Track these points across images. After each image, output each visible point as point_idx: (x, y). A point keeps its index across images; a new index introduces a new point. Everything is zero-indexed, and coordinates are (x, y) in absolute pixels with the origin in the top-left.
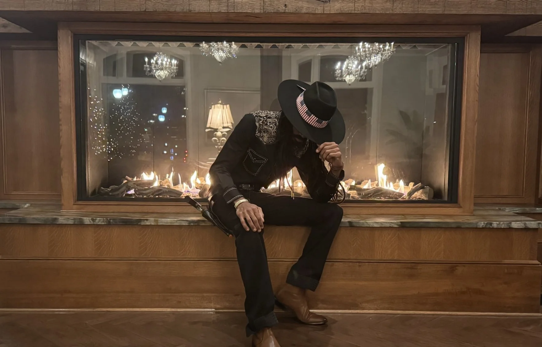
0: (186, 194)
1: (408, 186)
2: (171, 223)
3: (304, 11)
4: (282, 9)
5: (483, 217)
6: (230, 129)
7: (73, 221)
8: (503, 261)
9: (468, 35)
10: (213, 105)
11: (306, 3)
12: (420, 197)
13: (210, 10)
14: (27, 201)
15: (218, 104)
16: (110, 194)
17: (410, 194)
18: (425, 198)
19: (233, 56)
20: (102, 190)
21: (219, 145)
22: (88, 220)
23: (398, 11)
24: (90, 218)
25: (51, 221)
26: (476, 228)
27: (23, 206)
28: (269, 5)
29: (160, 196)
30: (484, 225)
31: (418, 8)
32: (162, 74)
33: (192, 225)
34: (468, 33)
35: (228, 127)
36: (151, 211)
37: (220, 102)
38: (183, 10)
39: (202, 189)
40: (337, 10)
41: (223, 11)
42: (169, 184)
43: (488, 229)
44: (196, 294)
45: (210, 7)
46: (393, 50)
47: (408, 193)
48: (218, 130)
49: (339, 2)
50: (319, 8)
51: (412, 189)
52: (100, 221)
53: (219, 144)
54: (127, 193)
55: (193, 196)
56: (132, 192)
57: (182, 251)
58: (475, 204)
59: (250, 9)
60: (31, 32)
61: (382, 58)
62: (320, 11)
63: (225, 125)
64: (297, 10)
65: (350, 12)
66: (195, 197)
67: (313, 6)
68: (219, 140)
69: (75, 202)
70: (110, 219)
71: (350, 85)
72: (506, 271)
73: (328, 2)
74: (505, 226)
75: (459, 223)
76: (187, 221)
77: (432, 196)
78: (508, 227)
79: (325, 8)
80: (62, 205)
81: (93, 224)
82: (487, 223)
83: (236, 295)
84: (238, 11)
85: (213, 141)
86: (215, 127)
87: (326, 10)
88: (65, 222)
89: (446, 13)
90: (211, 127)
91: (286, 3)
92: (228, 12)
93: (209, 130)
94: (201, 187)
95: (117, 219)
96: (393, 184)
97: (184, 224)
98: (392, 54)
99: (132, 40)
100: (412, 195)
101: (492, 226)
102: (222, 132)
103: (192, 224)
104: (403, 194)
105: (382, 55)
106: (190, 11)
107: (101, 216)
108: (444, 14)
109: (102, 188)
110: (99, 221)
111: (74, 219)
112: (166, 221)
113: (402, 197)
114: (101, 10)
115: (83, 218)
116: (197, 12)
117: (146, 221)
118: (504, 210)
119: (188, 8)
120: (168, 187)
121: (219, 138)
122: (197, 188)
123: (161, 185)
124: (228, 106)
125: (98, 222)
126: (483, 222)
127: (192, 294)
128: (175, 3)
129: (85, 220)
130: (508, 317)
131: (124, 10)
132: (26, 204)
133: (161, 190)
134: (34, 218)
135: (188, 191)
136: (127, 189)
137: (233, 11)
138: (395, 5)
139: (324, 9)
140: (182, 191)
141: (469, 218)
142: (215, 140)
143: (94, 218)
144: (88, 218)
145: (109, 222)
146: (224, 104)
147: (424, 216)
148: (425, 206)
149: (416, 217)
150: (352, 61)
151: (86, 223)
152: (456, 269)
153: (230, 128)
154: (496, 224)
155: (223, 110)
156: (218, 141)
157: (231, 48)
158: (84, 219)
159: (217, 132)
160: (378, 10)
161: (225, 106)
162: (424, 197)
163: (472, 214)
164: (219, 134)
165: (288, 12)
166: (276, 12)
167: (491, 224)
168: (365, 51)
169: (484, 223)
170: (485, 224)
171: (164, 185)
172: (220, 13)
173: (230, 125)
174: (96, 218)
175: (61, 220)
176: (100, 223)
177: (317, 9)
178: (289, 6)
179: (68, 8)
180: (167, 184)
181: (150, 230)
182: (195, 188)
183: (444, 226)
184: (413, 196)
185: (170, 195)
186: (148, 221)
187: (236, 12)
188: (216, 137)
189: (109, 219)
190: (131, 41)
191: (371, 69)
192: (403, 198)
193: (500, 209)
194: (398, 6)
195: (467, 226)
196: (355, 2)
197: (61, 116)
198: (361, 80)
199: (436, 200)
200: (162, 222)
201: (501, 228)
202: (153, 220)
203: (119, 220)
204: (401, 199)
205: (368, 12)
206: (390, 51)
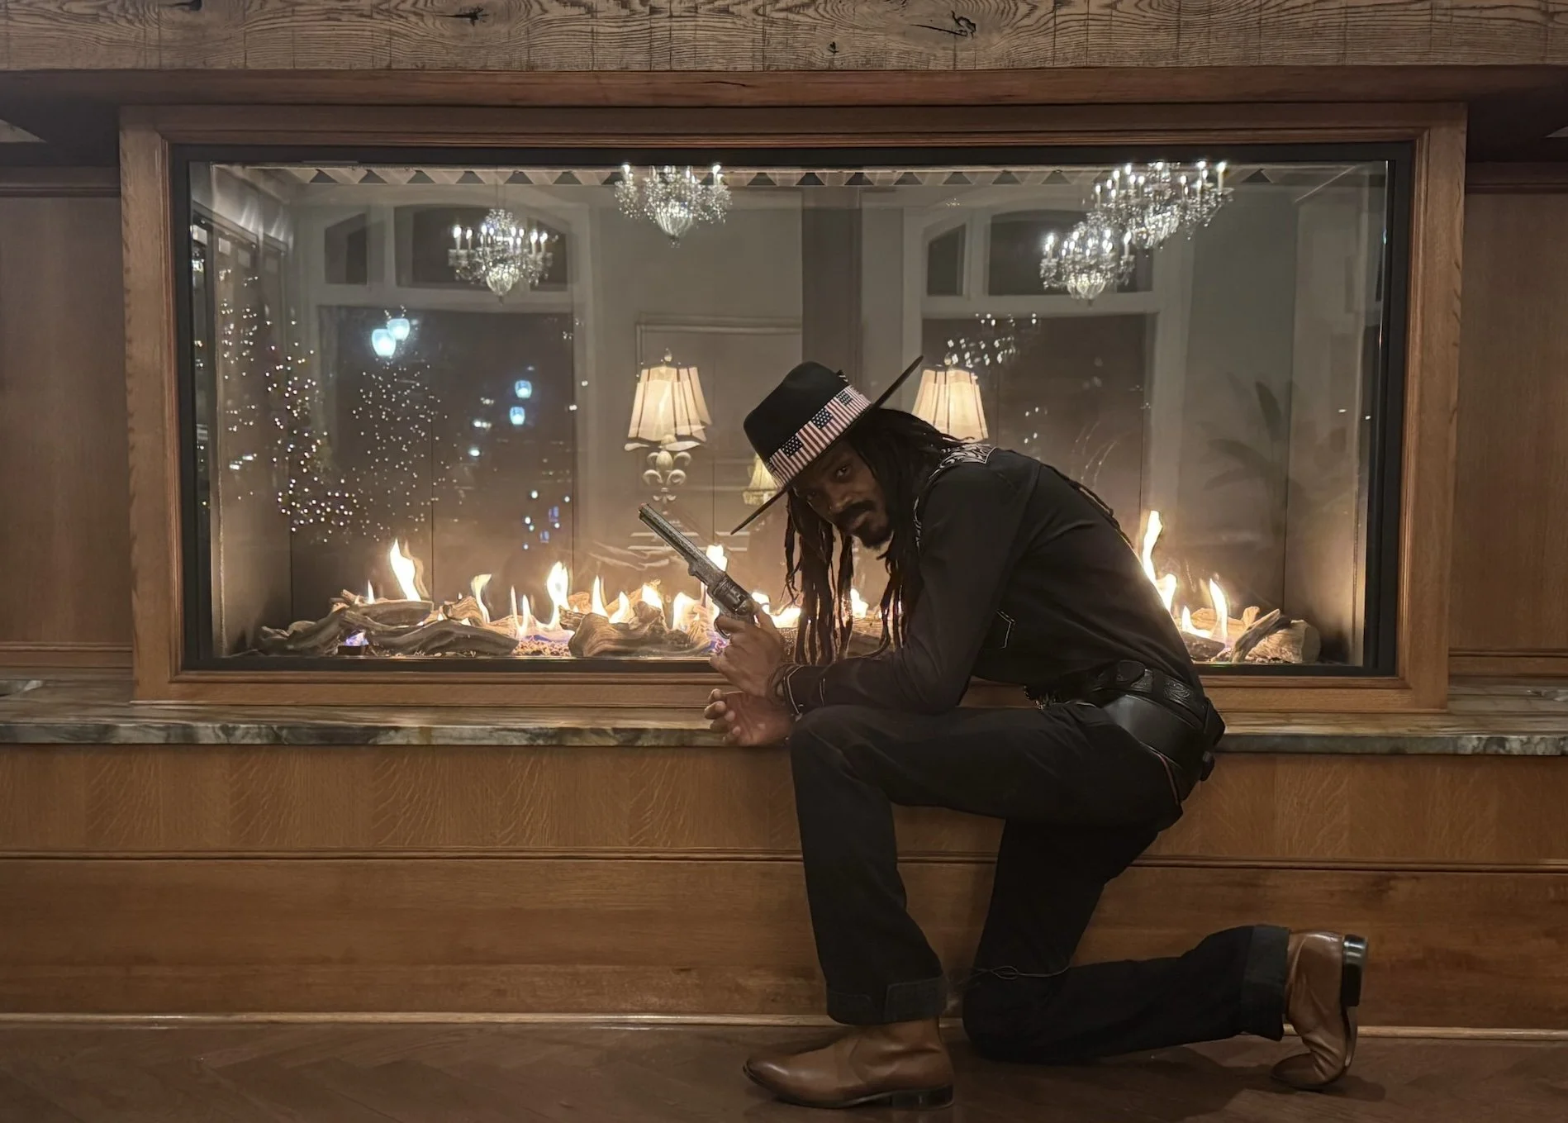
0: (533, 644)
1: (1240, 619)
2: (471, 739)
3: (893, 63)
4: (821, 57)
5: (1478, 720)
6: (698, 444)
7: (163, 734)
8: (1542, 861)
9: (1426, 135)
10: (643, 367)
11: (898, 38)
12: (1277, 655)
13: (593, 64)
14: (32, 671)
15: (660, 364)
16: (291, 647)
17: (1244, 645)
18: (1293, 658)
19: (716, 217)
20: (266, 634)
21: (665, 493)
22: (210, 731)
23: (1194, 59)
24: (218, 725)
25: (96, 736)
26: (1456, 755)
27: (20, 687)
28: (780, 47)
29: (448, 653)
30: (1478, 747)
31: (1259, 47)
32: (502, 276)
33: (539, 746)
34: (1424, 128)
35: (690, 437)
36: (413, 701)
37: (668, 358)
38: (509, 64)
39: (578, 629)
40: (996, 60)
41: (637, 67)
42: (476, 614)
43: (1493, 758)
44: (553, 968)
45: (593, 54)
46: (1226, 193)
47: (1238, 643)
48: (661, 447)
49: (1005, 32)
50: (940, 53)
51: (1250, 628)
52: (248, 733)
53: (665, 489)
54: (343, 644)
55: (552, 653)
56: (359, 639)
57: (510, 829)
58: (1453, 678)
59: (721, 61)
60: (43, 141)
61: (1182, 217)
62: (942, 62)
63: (684, 430)
64: (868, 62)
65: (1038, 66)
66: (558, 654)
67: (920, 48)
68: (664, 475)
69: (177, 673)
70: (278, 728)
71: (1090, 302)
72: (1552, 894)
73: (969, 35)
74: (1546, 748)
75: (1400, 737)
76: (524, 731)
77: (1316, 652)
78: (1559, 753)
79: (958, 53)
80: (137, 683)
81: (226, 742)
82: (1489, 740)
83: (682, 970)
84: (684, 67)
85: (647, 480)
86: (654, 438)
87: (962, 59)
88: (137, 738)
89: (1349, 62)
90: (639, 436)
91: (835, 40)
92: (650, 71)
93: (636, 445)
94: (576, 624)
95: (301, 728)
96: (1191, 614)
97: (516, 742)
98: (1220, 206)
99: (356, 162)
100: (1251, 648)
101: (1504, 748)
102: (673, 453)
103: (541, 742)
104: (1222, 646)
105: (1184, 208)
106: (533, 68)
107: (251, 719)
108: (1343, 67)
109: (265, 628)
110: (245, 732)
111: (167, 728)
112: (455, 734)
113: (1219, 655)
114: (251, 66)
115: (194, 724)
116: (554, 69)
117: (392, 733)
118: (1549, 698)
119: (525, 58)
120: (474, 625)
121: (663, 469)
122: (564, 627)
123: (450, 618)
124: (694, 370)
125: (243, 738)
126: (1474, 736)
127: (541, 968)
128: (482, 43)
129: (201, 732)
130: (1557, 1045)
131: (323, 66)
132: (28, 681)
133: (449, 634)
134: (39, 726)
135: (537, 637)
136: (342, 631)
137: (668, 68)
138: (1184, 39)
139: (955, 55)
140: (516, 638)
141: (1432, 723)
142: (653, 476)
143: (230, 725)
144: (210, 725)
145: (278, 737)
146: (679, 363)
147: (1287, 715)
148: (1290, 684)
149: (1259, 718)
150: (1098, 229)
151: (205, 741)
152: (1391, 888)
153: (695, 439)
154: (1518, 741)
155: (676, 384)
156: (661, 481)
157: (709, 192)
158: (197, 727)
159: (659, 451)
160: (1131, 57)
161: (683, 372)
162: (1291, 656)
163: (1444, 711)
164: (664, 457)
165: (839, 68)
166: (802, 67)
167: (1502, 742)
168: (1127, 197)
169: (1479, 739)
170: (1484, 742)
171: (457, 617)
172: (624, 70)
173: (697, 431)
174: (237, 725)
175: (126, 731)
176: (247, 741)
177: (935, 56)
178: (845, 50)
179: (146, 60)
180: (469, 614)
181: (406, 760)
182: (560, 626)
183: (1349, 748)
184: (1256, 649)
185: (477, 648)
186: (400, 734)
187: (678, 68)
188: (655, 469)
189: (275, 726)
190: (356, 165)
191: (1150, 251)
192: (1223, 658)
193: (1538, 695)
194: (1193, 43)
195: (1423, 749)
196: (1055, 31)
197: (131, 401)
198: (1122, 289)
199: (1327, 664)
200: (444, 737)
201: (1535, 756)
202: (417, 730)
203: (311, 731)
204: (1217, 659)
205: (1097, 64)
206: (1213, 197)
